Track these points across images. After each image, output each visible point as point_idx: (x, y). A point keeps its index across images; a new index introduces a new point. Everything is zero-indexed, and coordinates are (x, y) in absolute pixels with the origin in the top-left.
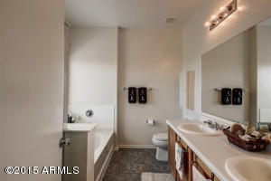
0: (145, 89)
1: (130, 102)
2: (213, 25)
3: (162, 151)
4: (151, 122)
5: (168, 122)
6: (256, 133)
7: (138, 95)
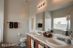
0: (17, 23)
1: (10, 28)
2: (39, 7)
3: (23, 43)
4: (19, 34)
5: (27, 34)
6: (49, 33)
7: (14, 25)
